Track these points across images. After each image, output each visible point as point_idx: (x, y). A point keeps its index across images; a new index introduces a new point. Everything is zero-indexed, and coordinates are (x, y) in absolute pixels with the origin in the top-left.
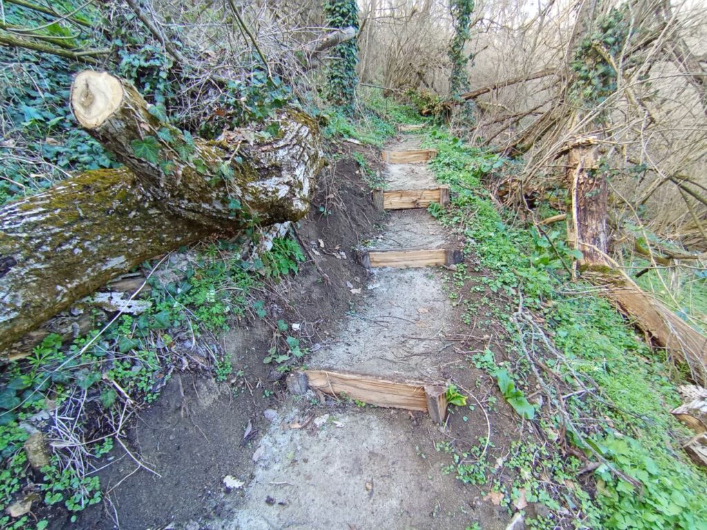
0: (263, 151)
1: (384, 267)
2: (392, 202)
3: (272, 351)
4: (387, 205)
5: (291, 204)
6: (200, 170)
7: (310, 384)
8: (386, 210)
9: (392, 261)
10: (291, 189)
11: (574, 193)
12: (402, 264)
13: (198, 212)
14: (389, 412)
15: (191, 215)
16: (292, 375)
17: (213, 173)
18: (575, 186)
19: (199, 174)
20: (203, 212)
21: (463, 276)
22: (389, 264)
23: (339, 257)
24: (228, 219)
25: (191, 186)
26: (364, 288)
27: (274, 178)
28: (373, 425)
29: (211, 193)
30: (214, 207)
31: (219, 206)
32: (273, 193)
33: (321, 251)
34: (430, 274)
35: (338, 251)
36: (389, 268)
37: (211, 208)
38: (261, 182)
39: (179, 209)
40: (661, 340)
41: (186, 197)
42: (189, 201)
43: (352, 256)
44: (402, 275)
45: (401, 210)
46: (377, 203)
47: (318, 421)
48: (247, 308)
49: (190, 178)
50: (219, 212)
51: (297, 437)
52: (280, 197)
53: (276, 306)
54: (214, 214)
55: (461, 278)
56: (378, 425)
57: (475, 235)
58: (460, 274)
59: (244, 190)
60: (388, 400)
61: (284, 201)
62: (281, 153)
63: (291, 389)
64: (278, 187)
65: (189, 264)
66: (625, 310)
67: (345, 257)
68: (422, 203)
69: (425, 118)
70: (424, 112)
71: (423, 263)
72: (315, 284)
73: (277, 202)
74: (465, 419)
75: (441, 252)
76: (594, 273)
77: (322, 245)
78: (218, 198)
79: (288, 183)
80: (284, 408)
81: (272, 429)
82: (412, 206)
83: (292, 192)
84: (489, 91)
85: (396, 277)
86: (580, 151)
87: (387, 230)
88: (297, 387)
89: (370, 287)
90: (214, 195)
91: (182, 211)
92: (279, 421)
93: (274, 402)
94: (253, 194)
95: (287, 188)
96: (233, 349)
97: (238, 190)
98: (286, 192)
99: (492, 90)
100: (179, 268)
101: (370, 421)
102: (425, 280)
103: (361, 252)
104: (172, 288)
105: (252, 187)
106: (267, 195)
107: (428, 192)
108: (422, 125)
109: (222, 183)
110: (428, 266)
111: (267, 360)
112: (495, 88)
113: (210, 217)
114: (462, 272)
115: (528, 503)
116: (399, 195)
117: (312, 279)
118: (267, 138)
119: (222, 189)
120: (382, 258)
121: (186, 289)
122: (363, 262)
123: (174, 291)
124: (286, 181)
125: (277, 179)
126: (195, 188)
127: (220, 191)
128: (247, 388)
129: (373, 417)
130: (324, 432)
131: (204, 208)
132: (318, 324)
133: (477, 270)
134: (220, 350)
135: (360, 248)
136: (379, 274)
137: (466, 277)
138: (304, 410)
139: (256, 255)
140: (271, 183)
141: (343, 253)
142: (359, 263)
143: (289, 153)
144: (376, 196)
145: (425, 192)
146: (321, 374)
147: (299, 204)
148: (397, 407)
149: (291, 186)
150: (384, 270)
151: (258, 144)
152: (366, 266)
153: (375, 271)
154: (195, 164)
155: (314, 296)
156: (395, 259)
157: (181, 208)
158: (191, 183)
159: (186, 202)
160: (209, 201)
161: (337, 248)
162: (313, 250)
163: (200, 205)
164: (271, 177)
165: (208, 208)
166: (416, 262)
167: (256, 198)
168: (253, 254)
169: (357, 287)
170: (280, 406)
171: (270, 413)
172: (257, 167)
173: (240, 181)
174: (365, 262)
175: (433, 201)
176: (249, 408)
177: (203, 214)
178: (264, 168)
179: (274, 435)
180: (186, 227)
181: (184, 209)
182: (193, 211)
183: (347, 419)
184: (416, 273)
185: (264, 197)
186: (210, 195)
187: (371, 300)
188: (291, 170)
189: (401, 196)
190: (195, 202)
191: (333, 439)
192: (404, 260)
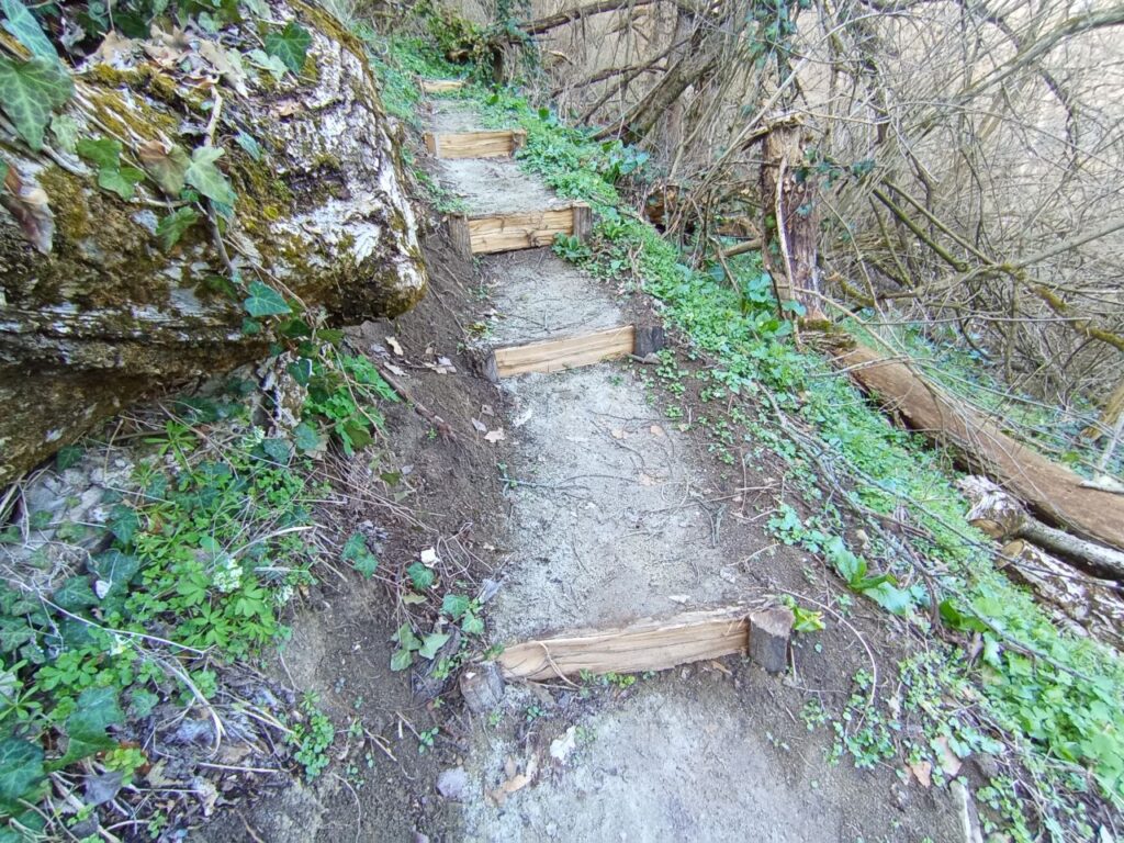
0: (284, 119)
1: (526, 375)
2: (485, 238)
3: (403, 635)
4: (477, 246)
5: (393, 273)
6: (115, 183)
7: (508, 674)
8: (477, 255)
9: (537, 362)
10: (383, 233)
11: (778, 208)
12: (556, 364)
13: (130, 339)
14: (678, 675)
15: (101, 355)
16: (470, 675)
17: (161, 196)
18: (779, 197)
19: (107, 197)
20: (146, 336)
21: (675, 372)
22: (534, 367)
23: (441, 371)
24: (229, 344)
25: (87, 250)
26: (507, 425)
27: (333, 205)
28: (665, 715)
29: (163, 267)
30: (176, 313)
31: (190, 307)
32: (342, 247)
33: (402, 364)
34: (614, 375)
35: (436, 358)
36: (535, 377)
37: (165, 317)
38: (302, 218)
39: (46, 342)
40: (915, 420)
41: (67, 292)
42: (84, 304)
43: (464, 363)
44: (564, 386)
45: (504, 252)
46: (459, 241)
47: (560, 748)
48: (316, 560)
49: (78, 219)
50: (194, 325)
51: (534, 809)
52: (360, 258)
53: (368, 523)
54: (184, 337)
55: (671, 375)
56: (674, 712)
57: (662, 293)
58: (668, 369)
59: (267, 245)
60: (673, 655)
61: (374, 270)
62: (333, 126)
63: (474, 705)
64: (349, 229)
65: (107, 497)
66: (863, 385)
67: (453, 369)
68: (543, 236)
69: (457, 67)
70: (454, 54)
71: (592, 357)
72: (423, 442)
73: (356, 272)
74: (818, 648)
75: (625, 332)
76: (814, 333)
77: (398, 350)
78: (187, 280)
79: (374, 218)
80: (473, 752)
81: (472, 814)
82: (524, 244)
83: (387, 240)
84: (567, 20)
85: (554, 391)
86: (783, 136)
87: (497, 296)
88: (486, 696)
89: (518, 422)
90: (175, 273)
91: (66, 348)
92: (476, 788)
93: (449, 753)
94: (289, 256)
95: (375, 231)
96: (311, 670)
97: (249, 247)
98: (374, 243)
99: (573, 20)
100: (75, 517)
101: (655, 710)
102: (608, 388)
103: (478, 352)
104: (76, 592)
105: (285, 234)
106: (328, 256)
107: (551, 215)
108: (460, 82)
109: (202, 230)
110: (605, 361)
111: (400, 661)
112: (578, 16)
113: (170, 348)
114: (670, 365)
115: (960, 760)
116: (498, 223)
117: (412, 433)
118: (278, 75)
119: (199, 250)
120: (520, 357)
121: (125, 576)
122: (487, 372)
123: (88, 599)
124: (367, 210)
125: (339, 205)
126: (100, 257)
127: (194, 259)
128: (378, 749)
129: (656, 698)
130: (581, 772)
131: (142, 322)
132: (467, 533)
133: (693, 357)
134: (284, 696)
135: (474, 345)
136: (521, 390)
137: (681, 373)
138: (517, 737)
139: (287, 412)
140: (328, 219)
141: (445, 361)
142: (482, 376)
143: (350, 128)
144: (456, 227)
145: (547, 216)
146: (526, 649)
147: (411, 272)
148: (689, 661)
149: (383, 224)
150: (527, 380)
151: (261, 93)
152: (493, 378)
153: (512, 387)
154: (86, 159)
155: (433, 473)
156: (541, 357)
157: (55, 335)
158: (84, 237)
159: (69, 309)
160: (158, 296)
161: (429, 351)
162: (386, 364)
163: (130, 314)
164: (324, 200)
165: (158, 318)
166: (582, 356)
167: (300, 268)
168: (280, 411)
169: (493, 427)
170: (464, 754)
171: (453, 780)
172: (282, 171)
173: (249, 220)
174: (492, 372)
175: (561, 232)
176: (400, 793)
177: (144, 341)
178: (300, 173)
179: (481, 829)
180: (79, 395)
181: (72, 337)
182: (107, 339)
183: (611, 721)
184: (587, 377)
185: (319, 261)
186: (160, 277)
187: (529, 450)
188: (369, 177)
189: (502, 226)
190: (108, 305)
191: (608, 779)
192: (562, 355)
